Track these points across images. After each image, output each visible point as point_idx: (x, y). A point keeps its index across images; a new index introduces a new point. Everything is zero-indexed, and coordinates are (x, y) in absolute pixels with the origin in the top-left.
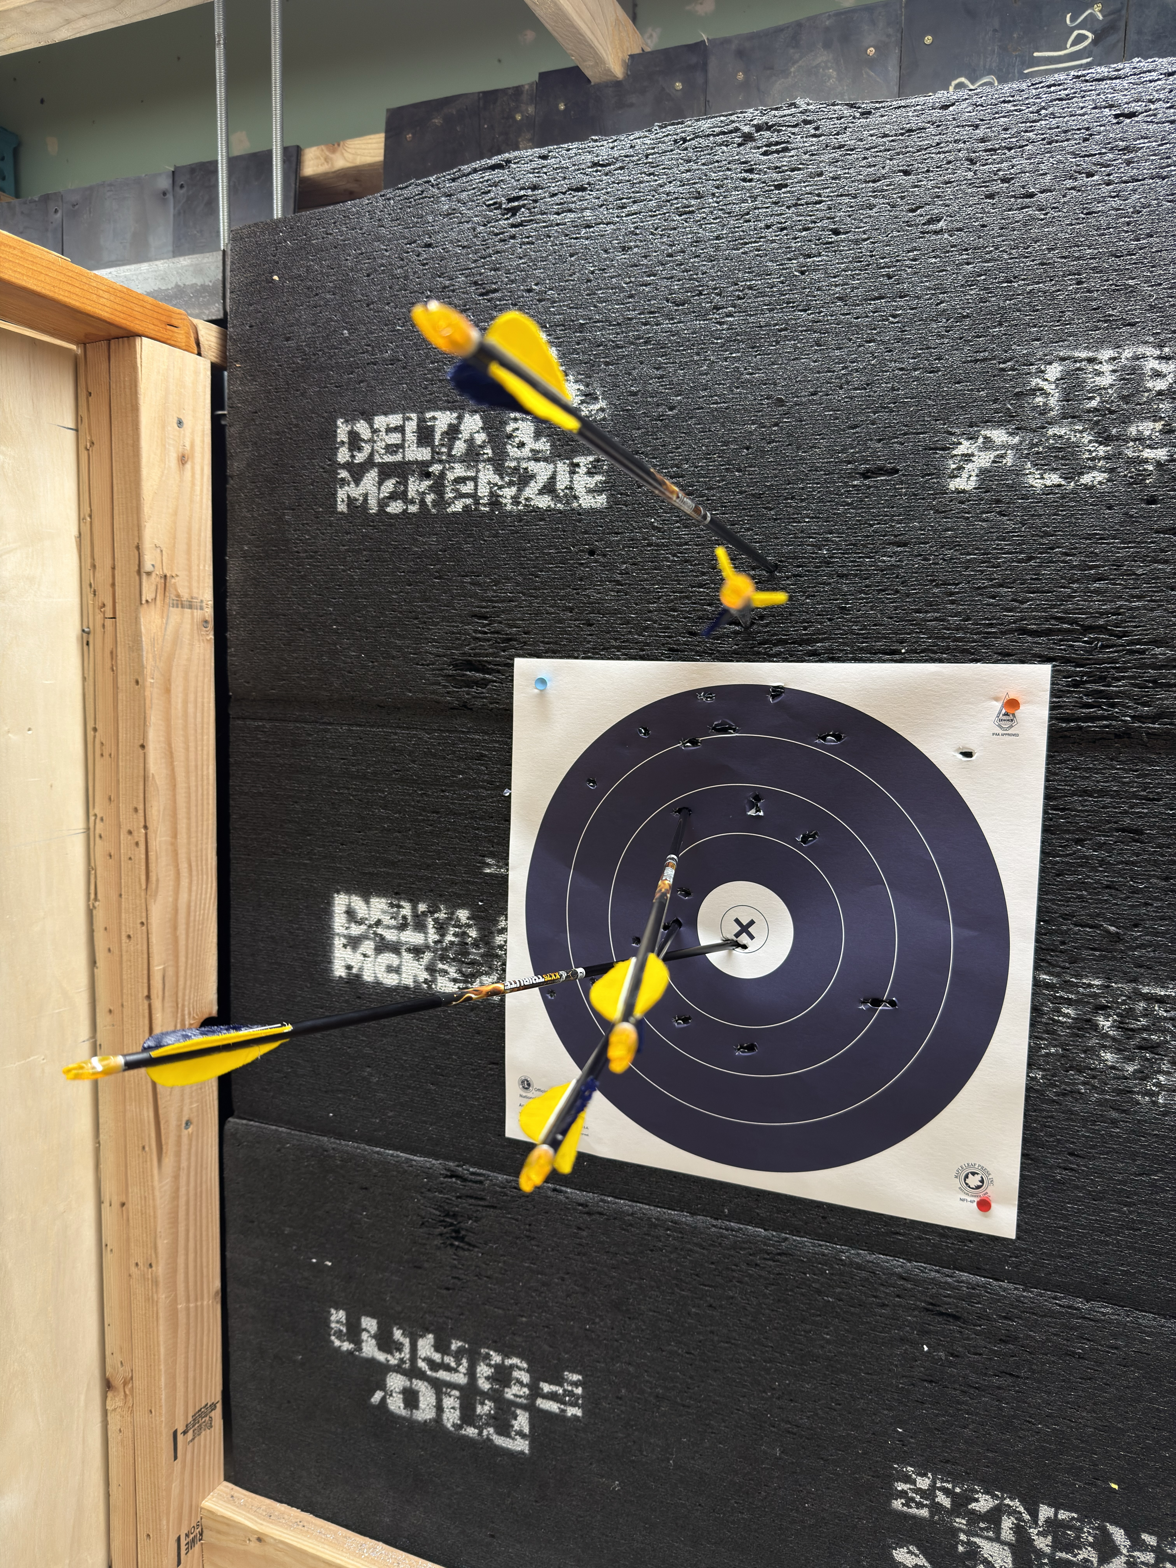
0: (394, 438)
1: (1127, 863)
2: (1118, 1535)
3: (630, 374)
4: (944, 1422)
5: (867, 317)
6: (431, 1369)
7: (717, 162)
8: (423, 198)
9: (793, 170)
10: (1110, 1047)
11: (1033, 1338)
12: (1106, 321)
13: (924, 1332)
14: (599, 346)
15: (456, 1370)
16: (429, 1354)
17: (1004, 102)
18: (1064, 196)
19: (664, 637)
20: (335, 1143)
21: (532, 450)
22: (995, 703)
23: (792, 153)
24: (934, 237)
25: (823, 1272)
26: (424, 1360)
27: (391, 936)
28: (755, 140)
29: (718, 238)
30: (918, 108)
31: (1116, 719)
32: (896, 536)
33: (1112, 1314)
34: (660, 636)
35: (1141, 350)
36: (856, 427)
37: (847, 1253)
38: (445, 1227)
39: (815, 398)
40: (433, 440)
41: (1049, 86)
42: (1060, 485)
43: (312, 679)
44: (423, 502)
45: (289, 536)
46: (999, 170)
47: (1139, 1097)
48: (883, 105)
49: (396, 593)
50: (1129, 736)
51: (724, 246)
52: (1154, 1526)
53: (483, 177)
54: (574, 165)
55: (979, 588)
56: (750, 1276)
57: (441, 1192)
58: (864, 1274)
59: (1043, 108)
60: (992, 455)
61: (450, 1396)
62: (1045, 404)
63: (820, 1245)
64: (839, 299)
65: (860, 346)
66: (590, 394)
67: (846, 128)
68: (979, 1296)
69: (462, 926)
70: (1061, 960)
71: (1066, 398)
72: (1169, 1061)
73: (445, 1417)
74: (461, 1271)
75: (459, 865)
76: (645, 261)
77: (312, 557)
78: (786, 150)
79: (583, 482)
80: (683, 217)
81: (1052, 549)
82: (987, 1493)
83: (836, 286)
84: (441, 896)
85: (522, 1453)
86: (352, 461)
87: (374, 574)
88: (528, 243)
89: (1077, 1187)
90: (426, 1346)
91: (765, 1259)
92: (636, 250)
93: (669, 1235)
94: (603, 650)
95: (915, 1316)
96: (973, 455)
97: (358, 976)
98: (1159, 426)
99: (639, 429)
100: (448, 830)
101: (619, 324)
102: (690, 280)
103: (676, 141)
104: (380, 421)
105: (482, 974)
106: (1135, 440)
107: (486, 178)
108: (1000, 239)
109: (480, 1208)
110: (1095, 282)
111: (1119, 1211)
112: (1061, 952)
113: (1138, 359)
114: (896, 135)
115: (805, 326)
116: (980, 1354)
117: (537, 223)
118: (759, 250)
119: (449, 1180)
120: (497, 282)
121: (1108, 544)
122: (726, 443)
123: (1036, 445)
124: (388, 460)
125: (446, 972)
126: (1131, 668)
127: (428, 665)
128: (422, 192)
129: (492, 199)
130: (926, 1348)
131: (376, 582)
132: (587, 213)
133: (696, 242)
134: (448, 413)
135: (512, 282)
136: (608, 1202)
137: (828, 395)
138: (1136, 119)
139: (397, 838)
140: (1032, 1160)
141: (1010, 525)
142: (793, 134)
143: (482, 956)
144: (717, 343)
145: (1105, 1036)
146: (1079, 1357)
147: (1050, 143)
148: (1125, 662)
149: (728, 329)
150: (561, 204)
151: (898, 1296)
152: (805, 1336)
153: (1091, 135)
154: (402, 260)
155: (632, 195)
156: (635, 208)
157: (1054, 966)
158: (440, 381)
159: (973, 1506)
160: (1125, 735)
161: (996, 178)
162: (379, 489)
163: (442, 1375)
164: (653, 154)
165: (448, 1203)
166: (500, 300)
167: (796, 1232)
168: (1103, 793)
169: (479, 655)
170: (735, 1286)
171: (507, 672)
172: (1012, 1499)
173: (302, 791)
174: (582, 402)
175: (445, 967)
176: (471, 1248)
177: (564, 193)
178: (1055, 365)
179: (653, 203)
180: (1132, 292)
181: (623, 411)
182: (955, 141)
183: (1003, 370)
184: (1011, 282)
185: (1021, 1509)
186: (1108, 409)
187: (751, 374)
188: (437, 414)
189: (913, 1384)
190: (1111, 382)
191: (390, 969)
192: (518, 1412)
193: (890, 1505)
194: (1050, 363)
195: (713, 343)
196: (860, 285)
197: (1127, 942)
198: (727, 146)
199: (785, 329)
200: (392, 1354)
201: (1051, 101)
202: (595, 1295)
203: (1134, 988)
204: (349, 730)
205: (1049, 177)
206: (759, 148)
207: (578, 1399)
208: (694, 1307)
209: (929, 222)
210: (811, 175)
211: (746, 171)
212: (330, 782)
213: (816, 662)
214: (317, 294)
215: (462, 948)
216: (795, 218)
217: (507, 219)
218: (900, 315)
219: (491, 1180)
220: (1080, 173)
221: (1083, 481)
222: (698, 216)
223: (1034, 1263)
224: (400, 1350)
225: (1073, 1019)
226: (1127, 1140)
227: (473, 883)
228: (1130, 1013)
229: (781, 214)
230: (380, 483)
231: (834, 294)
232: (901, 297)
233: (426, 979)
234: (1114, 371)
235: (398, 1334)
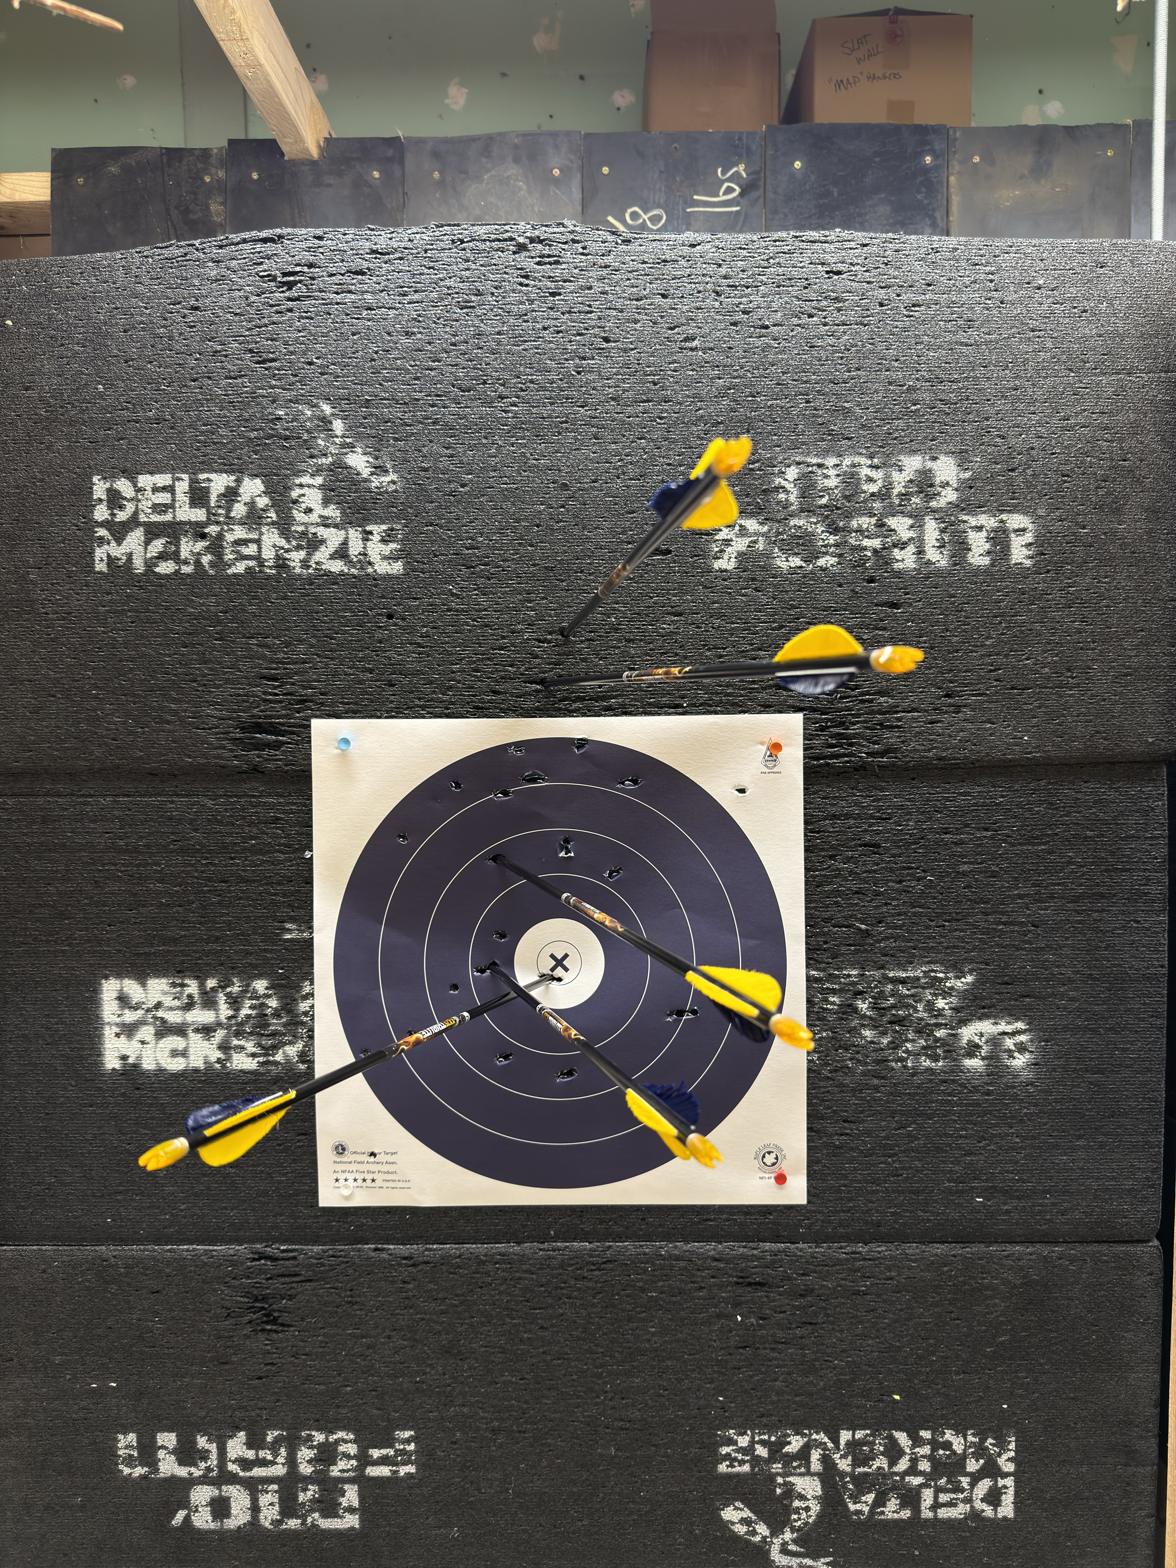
0: (163, 498)
1: (869, 872)
2: (902, 1438)
3: (420, 451)
4: (758, 1380)
5: (637, 417)
6: (243, 1470)
7: (495, 265)
8: (187, 260)
9: (565, 281)
10: (868, 1025)
11: (826, 1286)
12: (829, 435)
13: (737, 1305)
14: (386, 422)
15: (273, 1463)
16: (240, 1453)
17: (740, 248)
18: (792, 331)
19: (469, 696)
20: (115, 1250)
21: (321, 516)
22: (761, 746)
23: (564, 266)
24: (690, 353)
25: (645, 1271)
26: (234, 1462)
27: (174, 1018)
28: (529, 251)
29: (499, 333)
30: (671, 243)
31: (854, 755)
32: (672, 607)
33: (886, 1251)
34: (464, 695)
35: (857, 459)
36: (633, 512)
37: (666, 1248)
38: (254, 1313)
39: (596, 485)
40: (208, 501)
41: (775, 241)
42: (801, 567)
43: (67, 749)
44: (198, 563)
45: (35, 596)
46: (740, 304)
47: (893, 1064)
48: (641, 236)
49: (169, 656)
50: (865, 769)
51: (505, 342)
52: (928, 1422)
53: (254, 249)
54: (352, 249)
55: (743, 651)
56: (579, 1289)
57: (248, 1277)
58: (682, 1264)
59: (771, 258)
60: (747, 541)
61: (267, 1493)
62: (787, 500)
63: (641, 1246)
64: (613, 399)
65: (633, 442)
66: (380, 467)
67: (610, 251)
68: (781, 1260)
69: (260, 997)
70: (825, 957)
71: (803, 496)
72: (913, 1031)
73: (262, 1516)
74: (274, 1356)
75: (254, 934)
76: (429, 348)
77: (64, 619)
78: (557, 262)
79: (376, 549)
80: (464, 311)
81: (798, 619)
82: (797, 1434)
83: (609, 387)
84: (233, 968)
85: (352, 1528)
86: (113, 520)
87: (142, 637)
88: (307, 318)
89: (852, 1149)
90: (237, 1447)
91: (592, 1270)
92: (419, 336)
93: (498, 1269)
94: (406, 709)
95: (729, 1292)
96: (731, 540)
97: (136, 1066)
98: (873, 520)
99: (432, 502)
100: (240, 899)
101: (405, 403)
102: (474, 369)
103: (453, 241)
104: (144, 480)
105: (285, 1044)
106: (857, 531)
107: (258, 250)
108: (744, 360)
109: (294, 1285)
110: (819, 402)
111: (885, 1163)
112: (825, 950)
113: (855, 466)
114: (653, 263)
115: (584, 420)
116: (785, 1312)
117: (315, 299)
118: (538, 349)
119: (258, 1263)
120: (274, 352)
121: (841, 615)
122: (518, 521)
123: (781, 534)
124: (156, 520)
125: (242, 1048)
126: (863, 714)
127: (210, 729)
128: (186, 254)
129: (265, 271)
130: (739, 1318)
131: (144, 644)
132: (368, 296)
133: (479, 335)
134: (225, 475)
135: (292, 353)
136: (434, 1250)
137: (607, 483)
138: (843, 276)
139: (178, 912)
140: (815, 1132)
141: (764, 599)
142: (564, 249)
143: (285, 1025)
144: (504, 429)
145: (864, 1016)
146: (864, 1294)
147: (778, 287)
148: (858, 710)
149: (514, 417)
150: (340, 284)
151: (713, 1277)
152: (632, 1334)
153: (809, 284)
154: (165, 319)
155: (413, 284)
156: (416, 297)
157: (820, 963)
158: (214, 443)
159: (787, 1449)
160: (862, 769)
161: (737, 309)
162: (146, 549)
163: (258, 1472)
164: (431, 250)
165: (257, 1287)
166: (279, 370)
167: (619, 1238)
168: (848, 816)
169: (271, 717)
170: (565, 1303)
171: (303, 733)
172: (817, 1433)
173: (57, 871)
174: (372, 474)
175: (242, 1043)
176: (286, 1329)
177: (343, 275)
178: (793, 468)
179: (434, 295)
180: (847, 412)
181: (415, 484)
182: (703, 275)
183: (752, 470)
184: (755, 397)
185: (826, 1440)
186: (835, 506)
187: (537, 460)
188: (212, 476)
189: (730, 1354)
190: (836, 484)
191: (174, 1053)
192: (346, 1487)
193: (716, 1470)
194: (789, 466)
195: (500, 429)
196: (630, 388)
197: (875, 936)
198: (502, 252)
199: (566, 422)
200: (195, 1465)
201: (777, 253)
202: (425, 1345)
203: (883, 974)
204: (115, 801)
205: (779, 314)
206: (532, 258)
207: (411, 1455)
208: (526, 1332)
209: (686, 340)
210: (582, 288)
211: (522, 277)
212: (92, 859)
213: (611, 716)
214: (62, 345)
215: (261, 1020)
216: (570, 324)
217: (283, 292)
218: (666, 417)
219: (306, 1254)
220: (803, 314)
221: (819, 564)
222: (479, 312)
223: (823, 1221)
224: (205, 1458)
225: (838, 1005)
226: (888, 1102)
227: (271, 951)
228: (881, 995)
229: (557, 319)
230: (147, 543)
231: (608, 394)
232: (665, 402)
233: (219, 1059)
234: (838, 475)
235: (202, 1442)
